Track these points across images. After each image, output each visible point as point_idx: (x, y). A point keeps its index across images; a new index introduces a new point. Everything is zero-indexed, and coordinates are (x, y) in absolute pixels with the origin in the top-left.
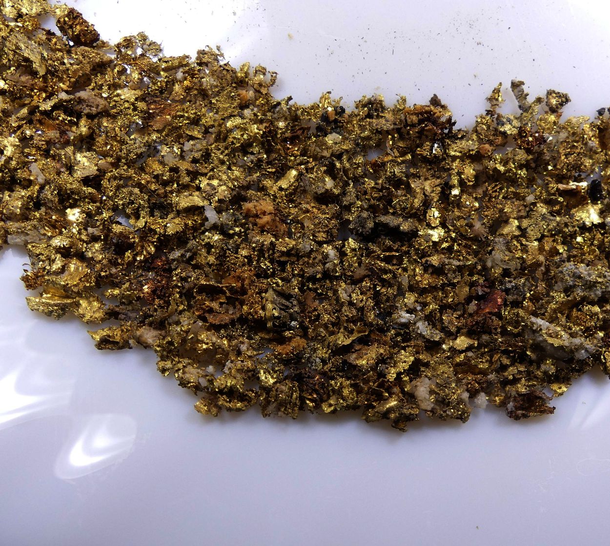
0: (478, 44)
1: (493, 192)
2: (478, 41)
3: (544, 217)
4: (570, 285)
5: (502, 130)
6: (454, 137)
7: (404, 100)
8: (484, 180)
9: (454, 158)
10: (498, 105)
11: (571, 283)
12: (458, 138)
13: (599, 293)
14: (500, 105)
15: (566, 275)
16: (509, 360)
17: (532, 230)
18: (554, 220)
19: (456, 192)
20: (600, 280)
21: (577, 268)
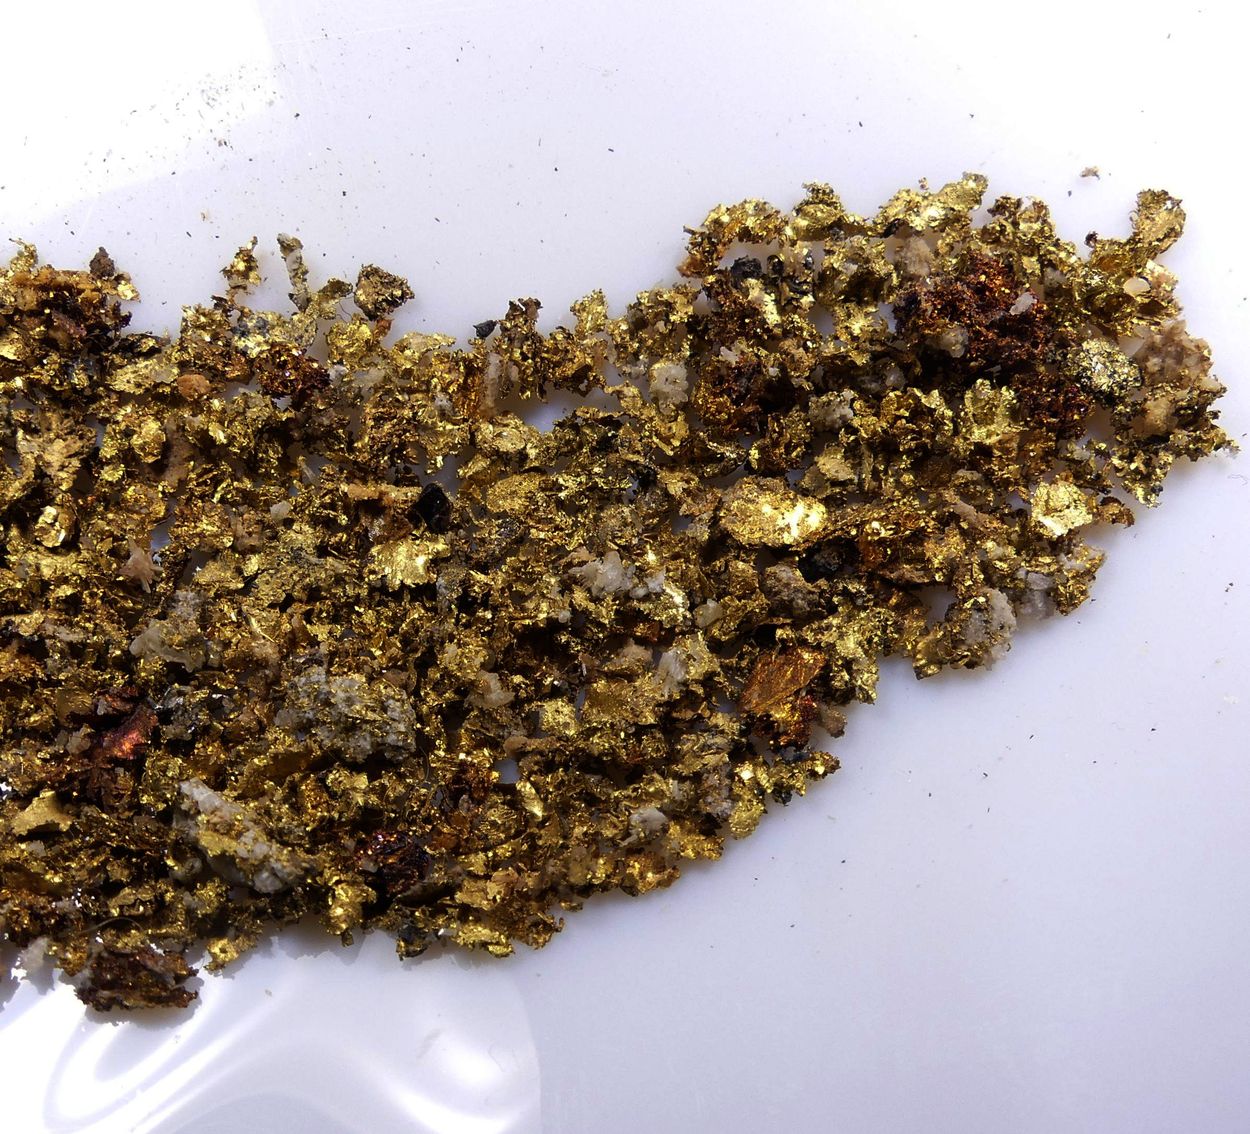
0: (220, 144)
1: (198, 485)
2: (221, 136)
3: (296, 557)
4: (309, 720)
5: (241, 344)
6: (131, 350)
7: (33, 255)
8: (186, 455)
9: (124, 398)
10: (245, 288)
11: (310, 715)
12: (140, 354)
13: (366, 745)
14: (250, 288)
15: (302, 694)
16: (126, 872)
17: (267, 583)
18: (322, 566)
19: (110, 474)
20: (371, 716)
21: (328, 682)
